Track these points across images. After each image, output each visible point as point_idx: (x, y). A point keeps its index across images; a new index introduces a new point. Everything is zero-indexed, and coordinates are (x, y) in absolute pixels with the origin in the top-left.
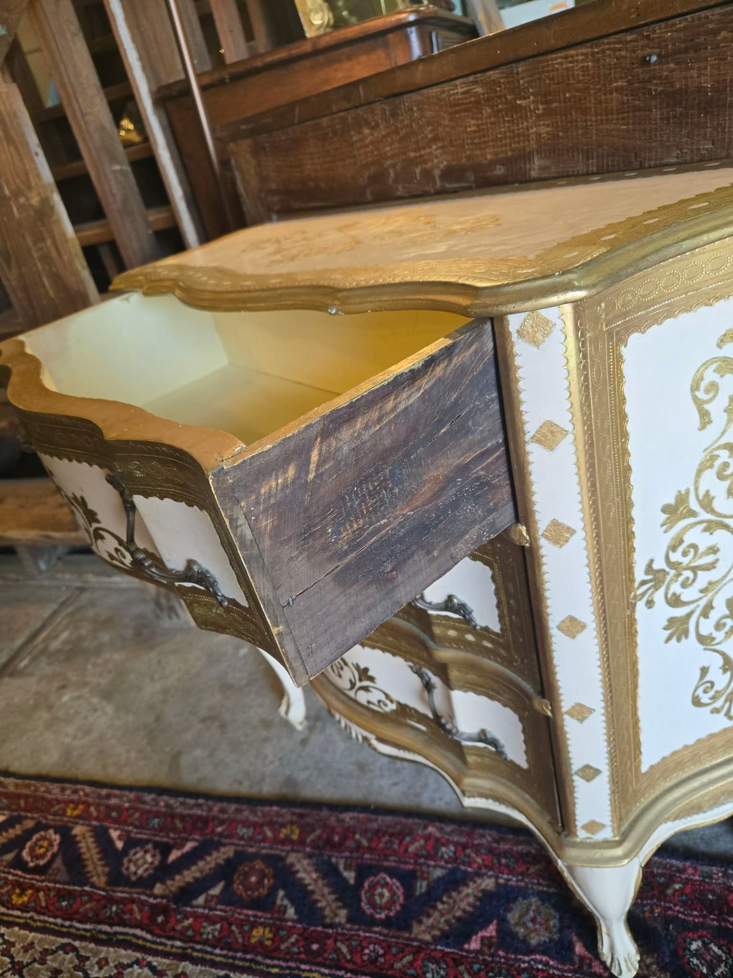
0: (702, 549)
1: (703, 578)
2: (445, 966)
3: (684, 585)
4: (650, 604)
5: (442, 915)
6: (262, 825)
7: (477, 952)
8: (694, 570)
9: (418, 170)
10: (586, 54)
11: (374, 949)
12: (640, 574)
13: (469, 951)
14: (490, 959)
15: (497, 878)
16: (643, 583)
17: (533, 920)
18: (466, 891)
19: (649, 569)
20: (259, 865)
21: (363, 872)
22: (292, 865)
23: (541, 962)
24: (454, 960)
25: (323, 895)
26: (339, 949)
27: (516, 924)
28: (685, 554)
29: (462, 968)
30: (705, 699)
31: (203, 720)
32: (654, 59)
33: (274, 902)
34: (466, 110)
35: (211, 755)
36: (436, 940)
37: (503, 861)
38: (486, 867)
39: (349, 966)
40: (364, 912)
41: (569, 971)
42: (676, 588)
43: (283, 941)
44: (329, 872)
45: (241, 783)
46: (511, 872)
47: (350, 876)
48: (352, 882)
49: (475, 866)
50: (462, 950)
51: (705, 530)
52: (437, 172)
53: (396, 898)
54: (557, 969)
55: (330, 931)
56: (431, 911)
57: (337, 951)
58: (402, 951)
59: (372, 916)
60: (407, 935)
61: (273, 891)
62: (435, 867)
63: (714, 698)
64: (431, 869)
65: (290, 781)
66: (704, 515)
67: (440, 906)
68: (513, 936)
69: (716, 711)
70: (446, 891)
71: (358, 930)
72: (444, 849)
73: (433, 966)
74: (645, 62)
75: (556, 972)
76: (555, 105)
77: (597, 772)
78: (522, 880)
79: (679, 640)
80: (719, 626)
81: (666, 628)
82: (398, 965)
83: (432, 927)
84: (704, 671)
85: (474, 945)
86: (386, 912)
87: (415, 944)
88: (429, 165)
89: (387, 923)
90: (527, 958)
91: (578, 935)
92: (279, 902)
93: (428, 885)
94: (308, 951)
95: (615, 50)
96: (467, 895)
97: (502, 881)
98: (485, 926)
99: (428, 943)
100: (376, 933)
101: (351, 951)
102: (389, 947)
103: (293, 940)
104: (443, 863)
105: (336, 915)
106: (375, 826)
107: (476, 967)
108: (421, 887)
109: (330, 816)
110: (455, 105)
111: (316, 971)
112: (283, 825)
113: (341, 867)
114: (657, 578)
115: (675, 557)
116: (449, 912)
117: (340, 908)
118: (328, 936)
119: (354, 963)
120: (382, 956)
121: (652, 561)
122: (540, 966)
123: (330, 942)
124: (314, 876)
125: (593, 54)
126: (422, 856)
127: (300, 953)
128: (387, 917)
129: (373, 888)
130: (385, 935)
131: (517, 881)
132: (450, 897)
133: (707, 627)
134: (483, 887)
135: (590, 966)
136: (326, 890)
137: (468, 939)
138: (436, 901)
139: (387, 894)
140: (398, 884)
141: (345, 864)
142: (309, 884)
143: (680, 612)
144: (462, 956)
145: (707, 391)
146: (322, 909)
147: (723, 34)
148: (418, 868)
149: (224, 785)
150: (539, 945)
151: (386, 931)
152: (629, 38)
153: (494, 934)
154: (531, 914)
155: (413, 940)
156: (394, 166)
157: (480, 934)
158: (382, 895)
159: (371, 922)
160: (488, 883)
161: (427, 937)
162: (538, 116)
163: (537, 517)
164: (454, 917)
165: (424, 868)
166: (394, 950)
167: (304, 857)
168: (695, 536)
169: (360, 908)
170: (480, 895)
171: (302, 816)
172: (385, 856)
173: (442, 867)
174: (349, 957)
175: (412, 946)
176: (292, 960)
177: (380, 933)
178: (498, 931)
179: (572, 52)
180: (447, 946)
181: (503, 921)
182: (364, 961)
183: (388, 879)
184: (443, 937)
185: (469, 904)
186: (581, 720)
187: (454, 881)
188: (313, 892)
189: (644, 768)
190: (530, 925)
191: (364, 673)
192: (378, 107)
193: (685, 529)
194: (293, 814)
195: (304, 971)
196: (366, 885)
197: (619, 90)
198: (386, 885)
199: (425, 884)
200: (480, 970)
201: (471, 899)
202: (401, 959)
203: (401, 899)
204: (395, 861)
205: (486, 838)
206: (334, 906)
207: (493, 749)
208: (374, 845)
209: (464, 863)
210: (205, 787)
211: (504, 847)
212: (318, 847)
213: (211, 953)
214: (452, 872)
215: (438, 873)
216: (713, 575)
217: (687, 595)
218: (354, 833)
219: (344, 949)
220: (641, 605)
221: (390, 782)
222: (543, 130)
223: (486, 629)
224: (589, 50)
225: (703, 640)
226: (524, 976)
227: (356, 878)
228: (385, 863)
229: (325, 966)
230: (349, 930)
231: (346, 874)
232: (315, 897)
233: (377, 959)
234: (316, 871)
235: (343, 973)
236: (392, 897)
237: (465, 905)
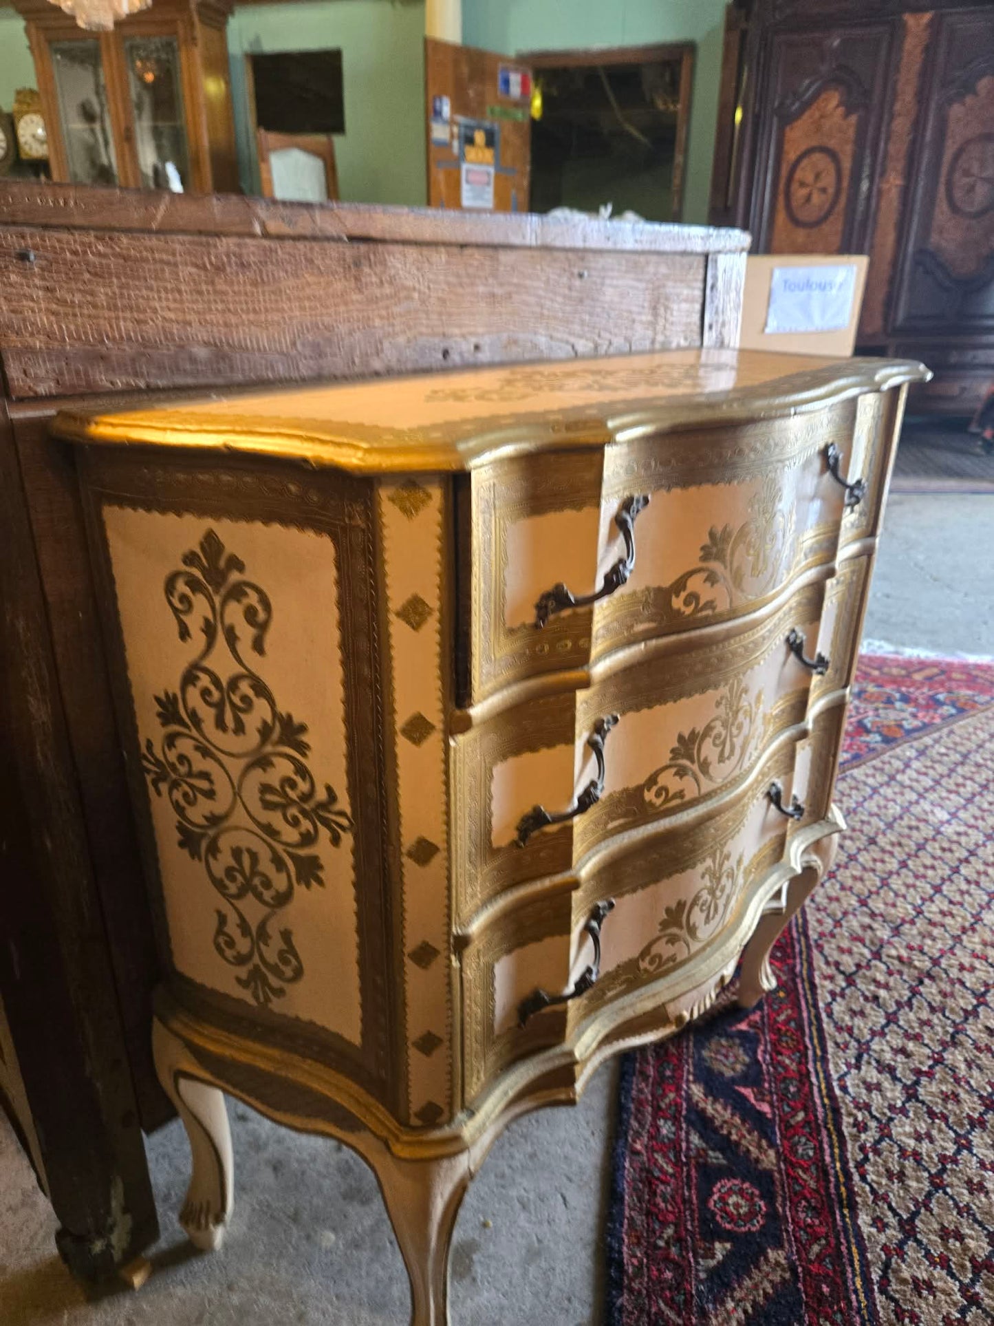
2: (796, 1138)
5: (744, 1136)
7: (771, 1105)
11: (804, 1212)
13: (774, 1113)
14: (775, 1096)
15: (689, 1081)
17: (726, 1057)
18: (710, 1110)
21: (712, 1232)
23: (763, 1056)
24: (787, 1127)
25: (756, 1287)
26: (818, 1256)
27: (733, 1069)
29: (792, 1122)
36: (772, 1145)
37: (668, 1073)
38: (679, 1089)
39: (833, 1241)
40: (763, 1226)
41: (765, 1036)
44: (721, 1281)
46: (678, 1068)
47: (720, 1249)
48: (728, 1246)
49: (679, 1100)
50: (774, 1119)
53: (736, 1189)
54: (766, 1045)
55: (800, 1269)
56: (742, 1149)
57: (820, 1258)
58: (796, 1179)
59: (766, 1216)
60: (776, 1174)
62: (688, 1141)
64: (693, 1146)
67: (735, 1137)
68: (746, 1074)
70: (716, 1130)
71: (787, 1231)
72: (664, 1131)
73: (800, 1148)
75: (769, 1046)
82: (812, 1184)
83: (759, 1147)
85: (765, 1108)
86: (756, 1199)
87: (782, 1166)
89: (769, 1196)
90: (764, 1066)
91: (731, 1026)
93: (713, 1150)
94: (834, 1298)
96: (715, 1110)
97: (691, 1078)
98: (744, 1098)
99: (777, 1152)
100: (784, 1211)
101: (816, 1239)
102: (796, 1194)
104: (683, 1134)
105: (778, 1264)
106: (639, 1219)
107: (787, 1109)
108: (715, 1157)
109: (631, 1291)
111: (854, 1283)
113: (712, 1263)
116: (740, 1130)
117: (767, 1259)
118: (807, 1272)
119: (827, 1235)
120: (808, 1202)
122: (768, 1057)
123: (813, 1269)
124: (730, 1305)
126: (677, 1156)
127: (840, 1310)
128: (762, 1197)
129: (731, 1218)
130: (784, 1199)
131: (688, 1064)
132: (721, 1127)
134: (702, 1095)
135: (756, 1022)
136: (748, 1283)
137: (761, 1114)
139: (733, 1200)
140: (719, 1185)
141: (705, 1257)
142: (745, 1312)
144: (781, 1121)
146: (774, 1285)
148: (693, 1161)
150: (748, 1056)
151: (780, 1199)
153: (750, 1090)
154: (720, 1057)
155: (780, 1169)
157: (753, 1101)
158: (737, 1206)
159: (773, 1216)
160: (697, 1091)
161: (772, 1153)
164: (743, 1125)
165: (692, 1154)
166: (797, 1188)
169: (760, 1233)
170: (710, 1098)
172: (684, 1201)
173: (688, 1133)
174: (823, 1242)
175: (787, 1170)
177: (784, 1206)
178: (746, 1086)
180: (775, 1133)
181: (733, 1081)
182: (821, 1223)
183: (716, 1197)
184: (767, 1136)
185: (725, 1109)
187: (702, 1122)
188: (755, 1304)
190: (731, 1060)
195: (859, 1302)
196: (728, 1226)
198: (723, 1199)
199: (711, 1153)
200: (789, 1105)
201: (719, 1107)
202: (805, 1180)
203: (736, 1182)
204: (690, 1189)
205: (642, 1087)
206: (765, 1268)
208: (672, 1218)
209: (678, 1111)
211: (651, 1071)
212: (688, 1303)
214: (690, 1123)
215: (695, 1139)
218: (657, 1246)
219: (816, 1248)
226: (780, 1069)
227: (722, 1240)
228: (695, 1201)
229: (844, 1273)
230: (791, 1246)
231: (719, 1256)
232: (761, 1300)
233: (814, 1208)
234: (723, 1303)
235: (843, 1248)
236: (735, 1193)
237: (727, 1115)
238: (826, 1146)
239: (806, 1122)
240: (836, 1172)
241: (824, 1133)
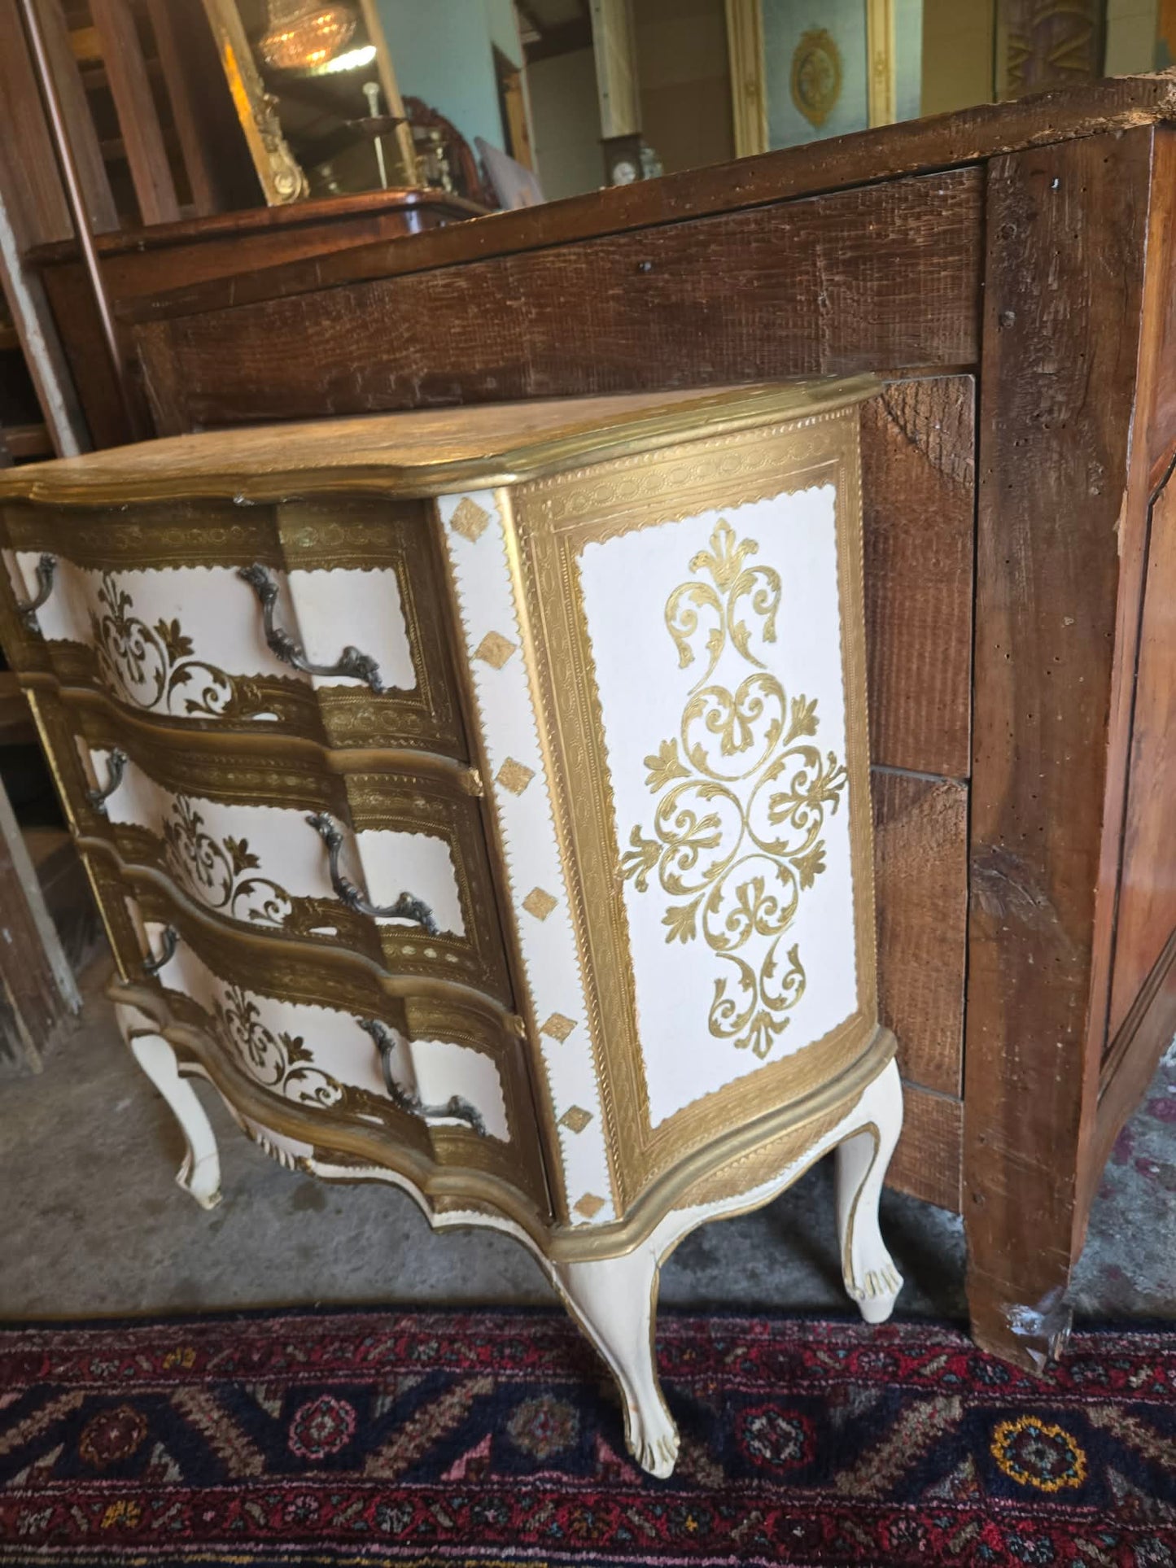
0: (699, 819)
1: (706, 857)
2: (409, 1509)
3: (684, 864)
4: (641, 885)
5: (412, 1438)
6: (134, 1354)
7: (459, 1482)
8: (695, 845)
9: (392, 378)
10: (578, 254)
11: (304, 1503)
12: (624, 845)
13: (447, 1483)
14: (477, 1489)
15: (496, 1375)
16: (630, 856)
17: (544, 1426)
18: (449, 1400)
19: (636, 838)
20: (126, 1411)
21: (293, 1398)
22: (181, 1405)
23: (550, 1480)
24: (425, 1499)
25: (228, 1441)
26: (249, 1512)
27: (520, 1435)
28: (679, 823)
29: (435, 1508)
30: (726, 1025)
31: (44, 1213)
32: (648, 266)
33: (148, 1462)
34: (448, 307)
35: (54, 1263)
36: (399, 1475)
37: (507, 1351)
38: (481, 1362)
39: (263, 1533)
40: (292, 1452)
41: (589, 1485)
42: (672, 867)
43: (156, 1515)
44: (240, 1408)
45: (103, 1299)
46: (516, 1362)
47: (274, 1407)
48: (276, 1414)
49: (466, 1364)
50: (438, 1482)
51: (700, 794)
52: (416, 382)
53: (343, 1427)
54: (573, 1485)
55: (236, 1489)
56: (395, 1436)
57: (245, 1515)
58: (347, 1499)
59: (304, 1457)
60: (357, 1475)
61: (146, 1447)
62: (406, 1374)
63: (737, 1025)
64: (400, 1378)
65: (188, 1286)
66: (697, 775)
67: (409, 1427)
68: (514, 1451)
69: (740, 1044)
70: (421, 1405)
71: (281, 1481)
72: (421, 1348)
73: (393, 1513)
74: (639, 270)
75: (571, 1490)
76: (548, 310)
77: (587, 1116)
78: (532, 1374)
79: (684, 940)
80: (732, 924)
81: (665, 922)
82: (339, 1520)
83: (396, 1458)
84: (720, 985)
85: (457, 1472)
86: (327, 1449)
87: (368, 1485)
88: (406, 372)
89: (327, 1464)
90: (531, 1479)
91: (605, 1436)
92: (154, 1461)
93: (394, 1401)
94: (197, 1524)
95: (608, 253)
96: (451, 1406)
97: (503, 1379)
98: (474, 1444)
99: (388, 1481)
100: (307, 1479)
101: (266, 1512)
102: (328, 1496)
103: (173, 1511)
104: (419, 1368)
105: (247, 1465)
106: (319, 1330)
107: (457, 1502)
108: (384, 1404)
109: (249, 1326)
110: (436, 300)
111: (208, 1550)
112: (171, 1350)
113: (260, 1397)
114: (647, 852)
115: (668, 826)
116: (422, 1433)
117: (253, 1454)
118: (232, 1497)
119: (270, 1529)
120: (314, 1512)
121: (638, 828)
122: (548, 1486)
123: (233, 1505)
124: (216, 1415)
125: (586, 255)
126: (390, 1363)
127: (185, 1528)
128: (328, 1455)
129: (308, 1418)
130: (323, 1481)
131: (525, 1375)
132: (425, 1412)
133: (717, 924)
134: (475, 1390)
135: (618, 1474)
136: (234, 1433)
137: (447, 1467)
138: (404, 1421)
139: (329, 1422)
140: (348, 1408)
141: (267, 1391)
142: (206, 1429)
143: (682, 901)
144: (437, 1492)
145: (684, 622)
146: (226, 1460)
147: (713, 247)
148: (380, 1379)
149: (74, 1305)
150: (549, 1457)
151: (323, 1476)
152: (623, 241)
153: (486, 1452)
154: (542, 1417)
155: (364, 1481)
156: (362, 369)
157: (466, 1456)
158: (322, 1426)
159: (300, 1466)
160: (483, 1385)
161: (387, 1474)
162: (531, 321)
163: (490, 755)
164: (429, 1439)
165: (390, 1379)
166: (335, 1500)
167: (202, 1392)
168: (688, 801)
169: (286, 1449)
170: (470, 1402)
171: (202, 1332)
172: (332, 1370)
173: (417, 1373)
174: (262, 1521)
175: (362, 1490)
176: (169, 1541)
177: (313, 1480)
178: (491, 1449)
179: (564, 250)
180: (416, 1480)
181: (500, 1433)
182: (286, 1523)
183: (333, 1403)
184: (414, 1470)
185: (453, 1418)
186: (562, 1039)
187: (434, 1389)
188: (212, 1438)
189: (655, 1122)
190: (539, 1432)
191: (297, 1049)
192: (340, 293)
193: (677, 791)
194: (187, 1331)
195: (188, 1553)
196: (298, 1416)
197: (615, 298)
198: (329, 1411)
199: (389, 1400)
200: (461, 1506)
201: (456, 1411)
202: (344, 1511)
203: (352, 1427)
204: (346, 1376)
205: (486, 1324)
206: (244, 1453)
207: (468, 1125)
208: (314, 1358)
209: (449, 1363)
210: (39, 1311)
211: (509, 1332)
212: (226, 1373)
213: (33, 1554)
214: (432, 1377)
215: (411, 1381)
216: (719, 854)
217: (689, 878)
218: (285, 1345)
219: (256, 1511)
220: (629, 885)
221: (348, 1267)
222: (538, 338)
223: (449, 935)
224: (581, 250)
225: (715, 942)
226: (526, 1503)
227: (282, 1409)
228: (330, 1381)
229: (224, 1541)
230: (265, 1483)
231: (267, 1405)
232: (215, 1444)
233: (306, 1517)
234: (219, 1408)
235: (251, 1545)
236: (337, 1426)
237: (446, 1421)
238: (396, 1550)
239: (435, 1527)
240: (354, 1556)
241: (418, 1552)
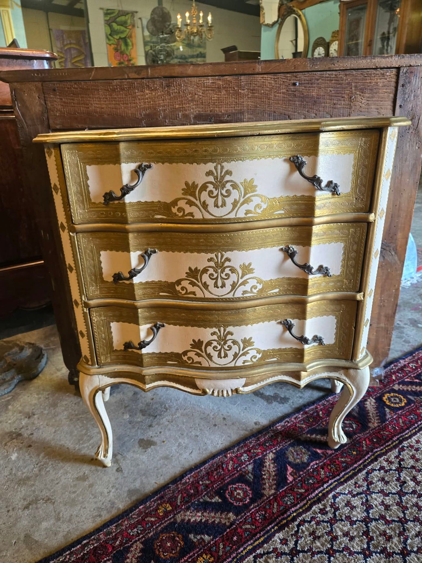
2: (290, 495)
5: (269, 479)
6: (143, 520)
7: (294, 480)
9: (180, 114)
10: (271, 78)
11: (260, 515)
13: (291, 482)
14: (300, 478)
15: (272, 451)
17: (298, 454)
18: (267, 464)
20: (164, 536)
21: (220, 493)
22: (183, 520)
23: (314, 465)
24: (291, 489)
25: (213, 517)
27: (295, 460)
29: (296, 490)
32: (298, 84)
33: (193, 542)
35: (58, 519)
36: (277, 489)
37: (267, 444)
38: (264, 451)
39: (258, 530)
40: (239, 506)
41: (324, 460)
43: (217, 551)
44: (205, 506)
45: (100, 516)
46: (274, 445)
47: (217, 499)
48: (220, 501)
49: (260, 454)
50: (289, 484)
52: (192, 116)
53: (245, 490)
54: (320, 462)
55: (234, 526)
56: (264, 482)
57: (246, 530)
58: (271, 505)
59: (244, 504)
60: (265, 498)
61: (186, 539)
62: (247, 466)
64: (246, 468)
65: (131, 492)
67: (265, 477)
68: (298, 464)
70: (260, 470)
71: (245, 514)
72: (243, 458)
73: (287, 499)
74: (294, 84)
75: (322, 464)
76: (256, 94)
78: (280, 446)
82: (275, 511)
83: (270, 486)
85: (290, 478)
86: (248, 498)
87: (271, 498)
88: (187, 112)
89: (253, 501)
90: (310, 467)
91: (315, 447)
92: (195, 540)
93: (252, 474)
94: (235, 543)
95: (283, 79)
96: (269, 465)
97: (274, 451)
98: (287, 470)
99: (275, 493)
100: (253, 508)
101: (253, 524)
102: (264, 508)
103: (221, 546)
104: (248, 463)
105: (229, 519)
106: (203, 472)
107: (299, 485)
108: (250, 477)
109: (177, 485)
111: (247, 546)
112: (157, 509)
113: (208, 500)
116: (270, 477)
117: (227, 515)
118: (236, 529)
119: (258, 527)
120: (265, 514)
122: (316, 466)
123: (239, 530)
124: (199, 514)
125: (274, 78)
126: (237, 467)
127: (231, 547)
128: (250, 499)
129: (231, 495)
130: (258, 506)
131: (279, 447)
132: (264, 471)
134: (271, 458)
135: (328, 454)
136: (213, 514)
137: (286, 479)
138: (261, 476)
139: (239, 491)
140: (240, 484)
141: (209, 497)
142: (201, 520)
144: (291, 486)
146: (220, 522)
147: (320, 80)
148: (241, 472)
149: (89, 525)
150: (308, 460)
151: (256, 504)
152: (288, 75)
153: (292, 469)
154: (295, 453)
155: (269, 497)
156: (164, 110)
157: (288, 473)
158: (239, 494)
159: (246, 507)
160: (271, 456)
161: (273, 491)
162: (248, 98)
164: (274, 476)
165: (243, 470)
166: (267, 507)
167: (185, 512)
169: (236, 507)
170: (273, 461)
171: (162, 497)
172: (223, 479)
173: (250, 464)
174: (254, 527)
176: (231, 554)
178: (292, 468)
179: (265, 76)
180: (283, 487)
181: (290, 463)
182: (261, 522)
183: (234, 486)
184: (278, 486)
185: (273, 468)
187: (259, 465)
188: (207, 521)
190: (298, 457)
191: (248, 343)
192: (158, 82)
194: (154, 501)
195: (242, 552)
196: (227, 496)
197: (283, 93)
198: (236, 489)
199: (250, 475)
200: (301, 484)
201: (272, 465)
202: (274, 507)
203: (248, 488)
204: (229, 478)
205: (253, 442)
206: (223, 516)
208: (213, 480)
209: (256, 456)
210: (74, 536)
211: (262, 440)
212: (187, 502)
214: (255, 462)
215: (250, 467)
218: (198, 483)
219: (248, 526)
221: (188, 454)
222: (250, 103)
224: (273, 77)
226: (315, 473)
227: (220, 497)
228: (226, 482)
229: (248, 541)
230: (241, 518)
231: (213, 501)
232: (210, 521)
233: (266, 517)
234: (198, 512)
235: (258, 536)
236: (243, 491)
237: (272, 470)
238: (299, 506)
239: (301, 494)
240: (290, 515)
241: (305, 502)
